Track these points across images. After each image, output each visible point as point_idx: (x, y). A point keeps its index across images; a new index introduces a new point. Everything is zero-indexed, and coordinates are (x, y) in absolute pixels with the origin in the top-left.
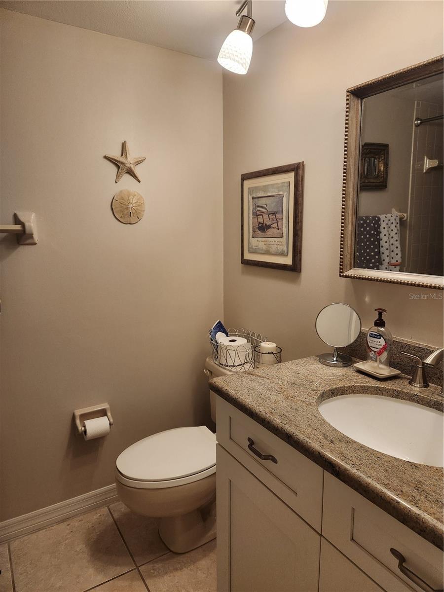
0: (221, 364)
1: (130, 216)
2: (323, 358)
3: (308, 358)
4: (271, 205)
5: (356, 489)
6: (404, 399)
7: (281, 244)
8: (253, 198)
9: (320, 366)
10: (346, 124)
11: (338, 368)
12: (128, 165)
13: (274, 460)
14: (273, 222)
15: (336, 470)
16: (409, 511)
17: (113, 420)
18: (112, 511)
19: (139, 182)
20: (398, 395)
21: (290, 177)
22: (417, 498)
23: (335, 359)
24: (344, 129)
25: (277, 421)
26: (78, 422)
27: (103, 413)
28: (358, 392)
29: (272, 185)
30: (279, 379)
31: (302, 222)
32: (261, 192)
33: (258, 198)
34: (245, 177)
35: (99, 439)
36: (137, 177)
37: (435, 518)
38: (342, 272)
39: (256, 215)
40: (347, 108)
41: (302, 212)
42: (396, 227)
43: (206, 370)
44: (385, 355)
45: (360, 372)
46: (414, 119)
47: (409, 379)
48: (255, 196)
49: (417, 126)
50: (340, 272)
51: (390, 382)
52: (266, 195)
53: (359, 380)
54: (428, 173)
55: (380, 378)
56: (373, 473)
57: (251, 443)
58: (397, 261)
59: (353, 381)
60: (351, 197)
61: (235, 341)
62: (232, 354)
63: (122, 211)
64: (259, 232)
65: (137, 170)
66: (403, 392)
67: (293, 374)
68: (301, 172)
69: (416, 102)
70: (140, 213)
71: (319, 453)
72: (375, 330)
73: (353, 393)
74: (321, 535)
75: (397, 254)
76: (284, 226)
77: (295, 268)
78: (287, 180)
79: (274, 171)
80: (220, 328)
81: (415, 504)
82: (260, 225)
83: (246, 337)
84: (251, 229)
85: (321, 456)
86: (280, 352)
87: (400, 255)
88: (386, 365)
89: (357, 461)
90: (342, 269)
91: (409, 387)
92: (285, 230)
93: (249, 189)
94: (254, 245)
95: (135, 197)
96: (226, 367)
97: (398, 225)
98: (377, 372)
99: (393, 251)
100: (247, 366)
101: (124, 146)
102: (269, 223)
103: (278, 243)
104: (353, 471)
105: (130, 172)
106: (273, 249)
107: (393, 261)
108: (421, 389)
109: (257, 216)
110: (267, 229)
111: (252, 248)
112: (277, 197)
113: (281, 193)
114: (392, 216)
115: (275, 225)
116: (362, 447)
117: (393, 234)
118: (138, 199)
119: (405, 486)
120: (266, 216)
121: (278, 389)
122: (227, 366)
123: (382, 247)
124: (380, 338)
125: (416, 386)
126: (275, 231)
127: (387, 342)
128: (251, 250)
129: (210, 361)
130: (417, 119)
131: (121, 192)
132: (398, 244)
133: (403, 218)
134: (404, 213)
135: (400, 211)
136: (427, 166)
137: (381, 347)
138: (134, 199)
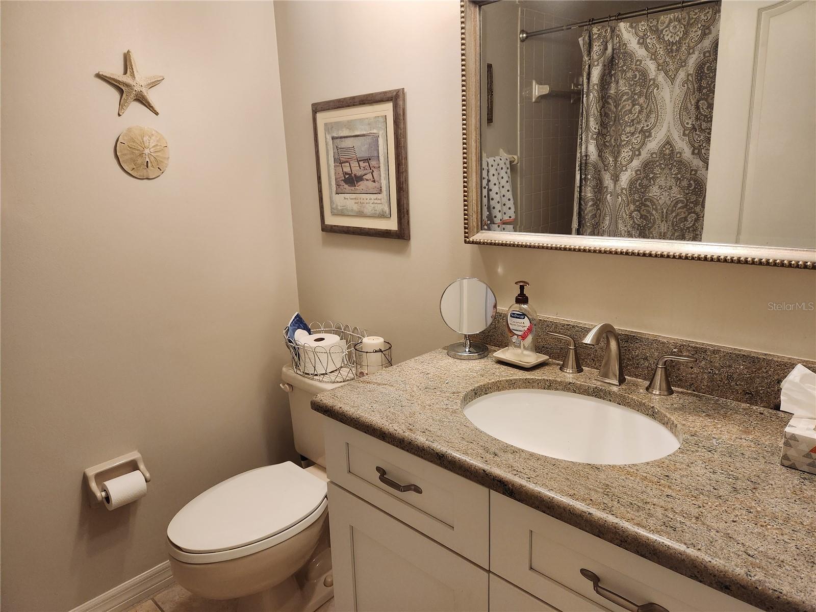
0: (306, 374)
1: (147, 167)
2: (452, 350)
3: (433, 352)
4: (361, 148)
5: (537, 508)
6: (558, 390)
7: (379, 202)
8: (333, 138)
9: (451, 360)
10: (462, 39)
11: (474, 361)
12: (137, 88)
13: (418, 490)
14: (366, 172)
15: (509, 488)
16: (605, 521)
17: (150, 474)
18: (160, 604)
19: (157, 114)
20: (550, 386)
21: (387, 109)
22: (610, 505)
23: (467, 350)
24: (460, 47)
25: (421, 439)
26: (93, 485)
27: (132, 466)
28: (504, 388)
29: (361, 120)
30: (405, 384)
31: (406, 171)
32: (344, 129)
33: (341, 138)
34: (317, 108)
35: (129, 507)
36: (152, 107)
37: (634, 524)
38: (467, 237)
39: (339, 162)
40: (463, 17)
41: (406, 158)
42: (506, 173)
43: (284, 385)
44: (530, 338)
45: (501, 362)
46: (519, 32)
47: (558, 364)
48: (335, 135)
49: (523, 40)
50: (465, 237)
51: (538, 371)
52: (353, 134)
53: (503, 374)
54: (537, 102)
55: (526, 367)
56: (556, 486)
57: (382, 472)
58: (510, 217)
59: (497, 376)
60: (474, 137)
61: (322, 339)
62: (323, 357)
63: (133, 161)
64: (346, 186)
65: (152, 96)
66: (556, 381)
67: (421, 375)
68: (401, 103)
69: (520, 9)
70: (161, 161)
71: (484, 471)
72: (517, 308)
73: (499, 389)
74: (489, 571)
75: (510, 208)
76: (382, 178)
77: (402, 235)
78: (383, 114)
79: (363, 101)
80: (300, 323)
81: (610, 512)
82: (347, 176)
83: (336, 333)
84: (334, 183)
85: (487, 474)
86: (390, 348)
87: (513, 209)
88: (532, 350)
89: (532, 472)
90: (467, 233)
91: (561, 374)
92: (384, 183)
93: (326, 124)
94: (339, 204)
95: (153, 138)
96: (315, 377)
97: (509, 170)
98: (522, 360)
99: (504, 205)
100: (344, 371)
101: (127, 58)
102: (359, 173)
103: (376, 201)
104: (531, 486)
105: (141, 100)
106: (369, 209)
107: (506, 218)
108: (575, 375)
109: (341, 163)
110: (357, 182)
111: (337, 209)
112: (370, 137)
113: (375, 131)
114: (501, 159)
115: (369, 176)
116: (532, 455)
117: (503, 182)
118: (158, 141)
119: (593, 493)
120: (354, 164)
121: (409, 398)
122: (316, 375)
123: (492, 199)
124: (524, 318)
125: (568, 371)
126: (370, 184)
127: (532, 322)
128: (335, 211)
129: (289, 372)
130: (522, 32)
131: (129, 130)
132: (509, 195)
133: (514, 161)
134: (515, 155)
135: (509, 152)
136: (537, 94)
137: (526, 329)
138: (151, 141)
